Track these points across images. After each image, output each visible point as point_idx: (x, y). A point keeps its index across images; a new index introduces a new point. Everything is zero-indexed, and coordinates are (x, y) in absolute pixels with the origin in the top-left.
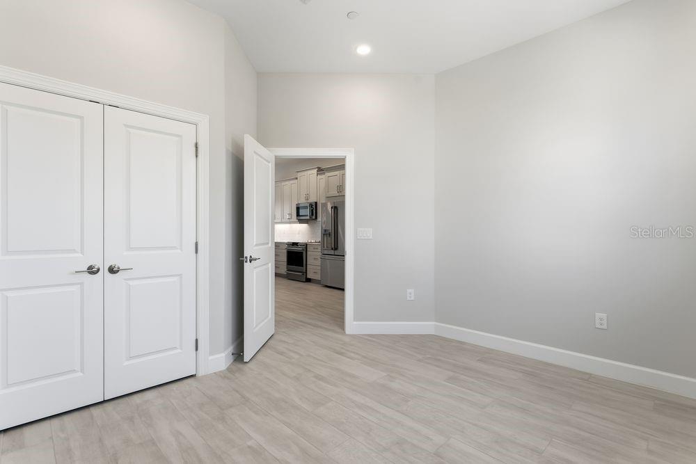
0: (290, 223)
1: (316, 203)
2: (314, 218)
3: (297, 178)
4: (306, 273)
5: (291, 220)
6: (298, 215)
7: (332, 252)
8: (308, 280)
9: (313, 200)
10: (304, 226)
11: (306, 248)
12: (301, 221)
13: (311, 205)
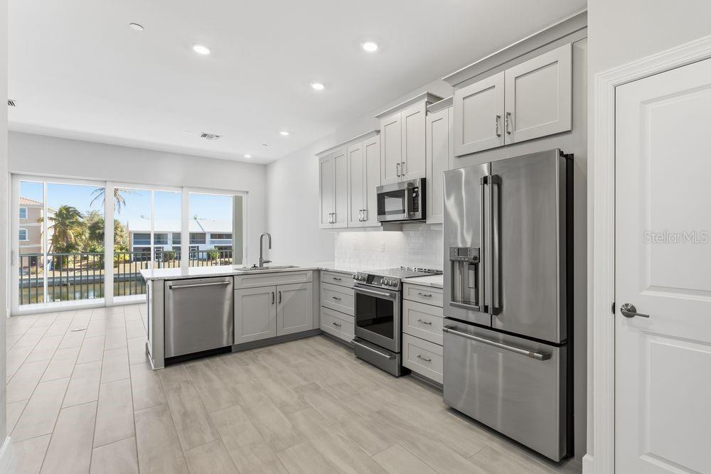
0: (364, 229)
1: (424, 181)
2: (419, 215)
3: (378, 132)
4: (401, 353)
5: (366, 224)
6: (381, 211)
7: (484, 319)
8: (405, 372)
9: (414, 175)
10: (395, 236)
11: (401, 292)
12: (387, 225)
13: (412, 188)
